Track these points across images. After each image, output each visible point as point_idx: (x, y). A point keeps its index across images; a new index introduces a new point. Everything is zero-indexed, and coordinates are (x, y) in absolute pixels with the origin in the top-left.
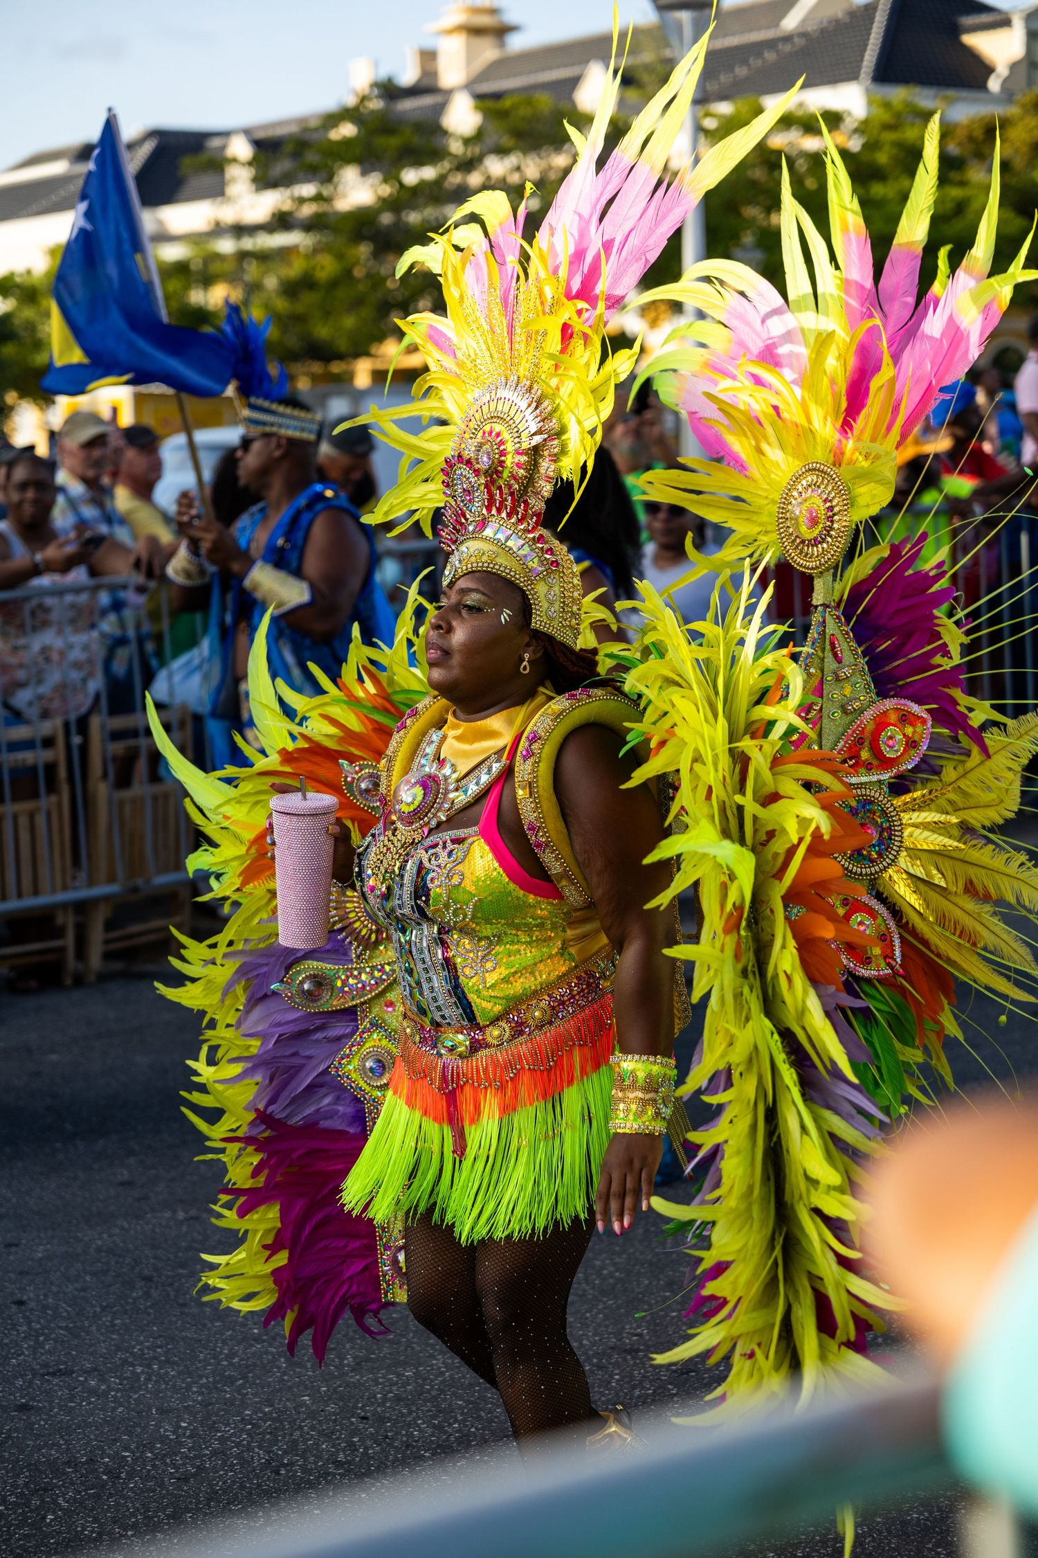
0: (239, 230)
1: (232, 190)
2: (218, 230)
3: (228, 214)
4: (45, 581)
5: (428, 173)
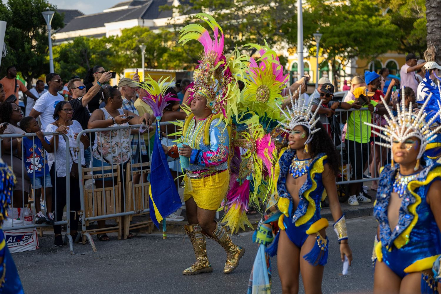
0: (175, 26)
1: (174, 15)
2: (169, 26)
3: (172, 22)
4: (116, 125)
5: (228, 11)
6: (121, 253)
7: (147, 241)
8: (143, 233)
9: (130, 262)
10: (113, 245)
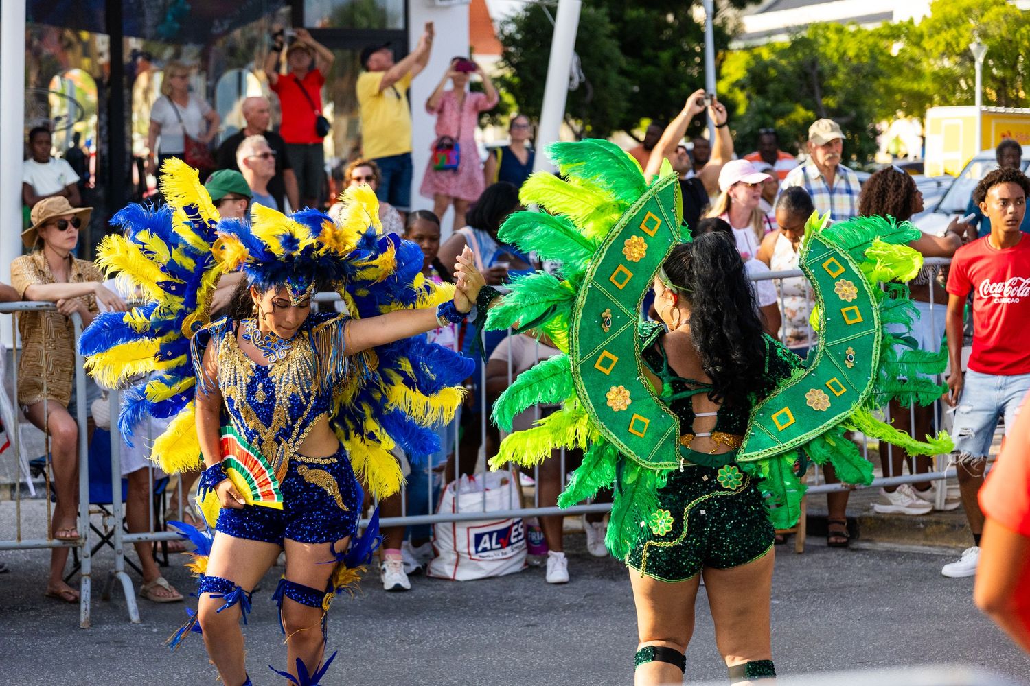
6: (799, 588)
7: (871, 561)
8: (868, 541)
9: (813, 608)
10: (783, 566)
